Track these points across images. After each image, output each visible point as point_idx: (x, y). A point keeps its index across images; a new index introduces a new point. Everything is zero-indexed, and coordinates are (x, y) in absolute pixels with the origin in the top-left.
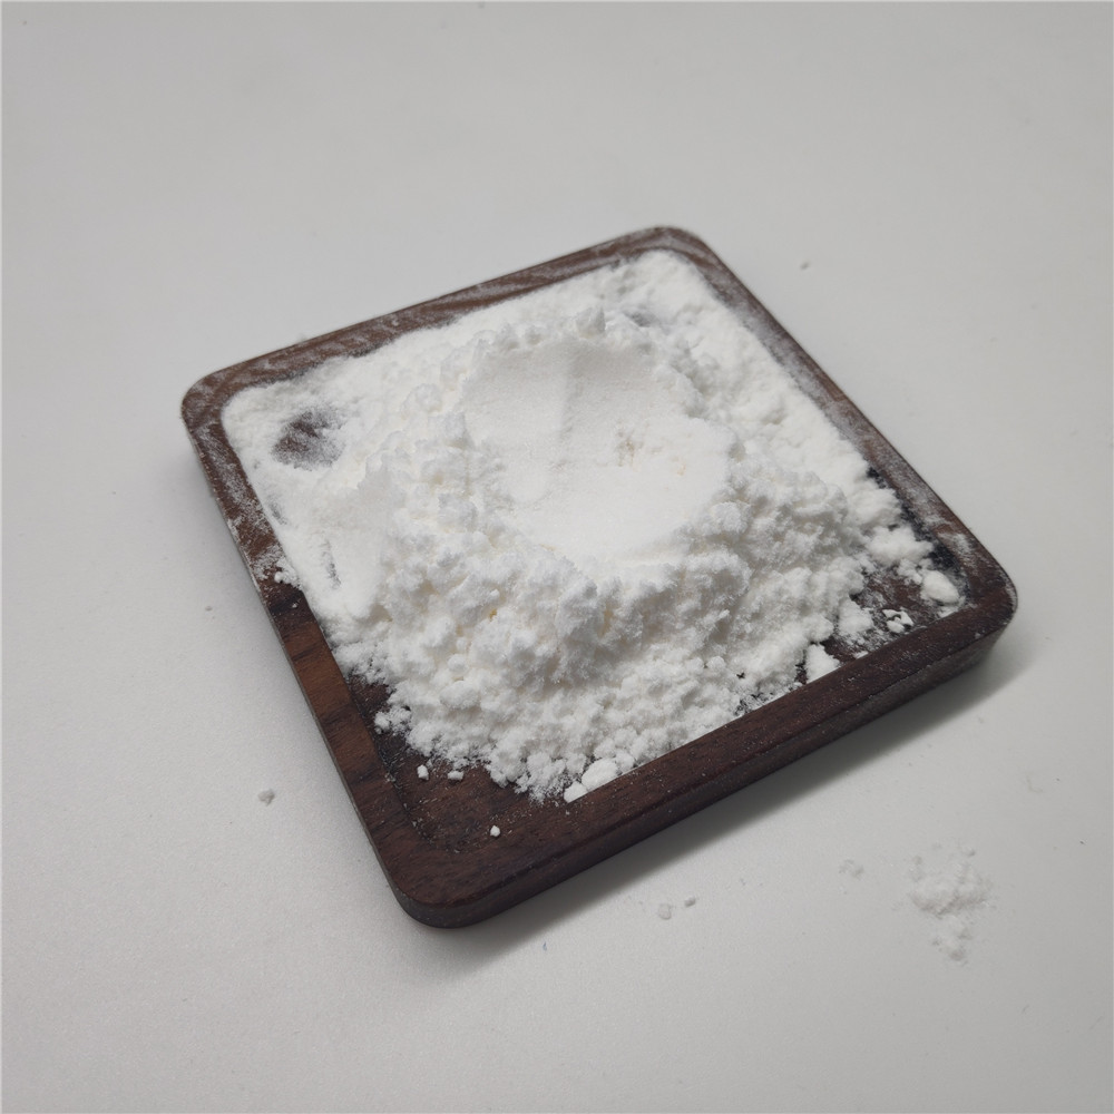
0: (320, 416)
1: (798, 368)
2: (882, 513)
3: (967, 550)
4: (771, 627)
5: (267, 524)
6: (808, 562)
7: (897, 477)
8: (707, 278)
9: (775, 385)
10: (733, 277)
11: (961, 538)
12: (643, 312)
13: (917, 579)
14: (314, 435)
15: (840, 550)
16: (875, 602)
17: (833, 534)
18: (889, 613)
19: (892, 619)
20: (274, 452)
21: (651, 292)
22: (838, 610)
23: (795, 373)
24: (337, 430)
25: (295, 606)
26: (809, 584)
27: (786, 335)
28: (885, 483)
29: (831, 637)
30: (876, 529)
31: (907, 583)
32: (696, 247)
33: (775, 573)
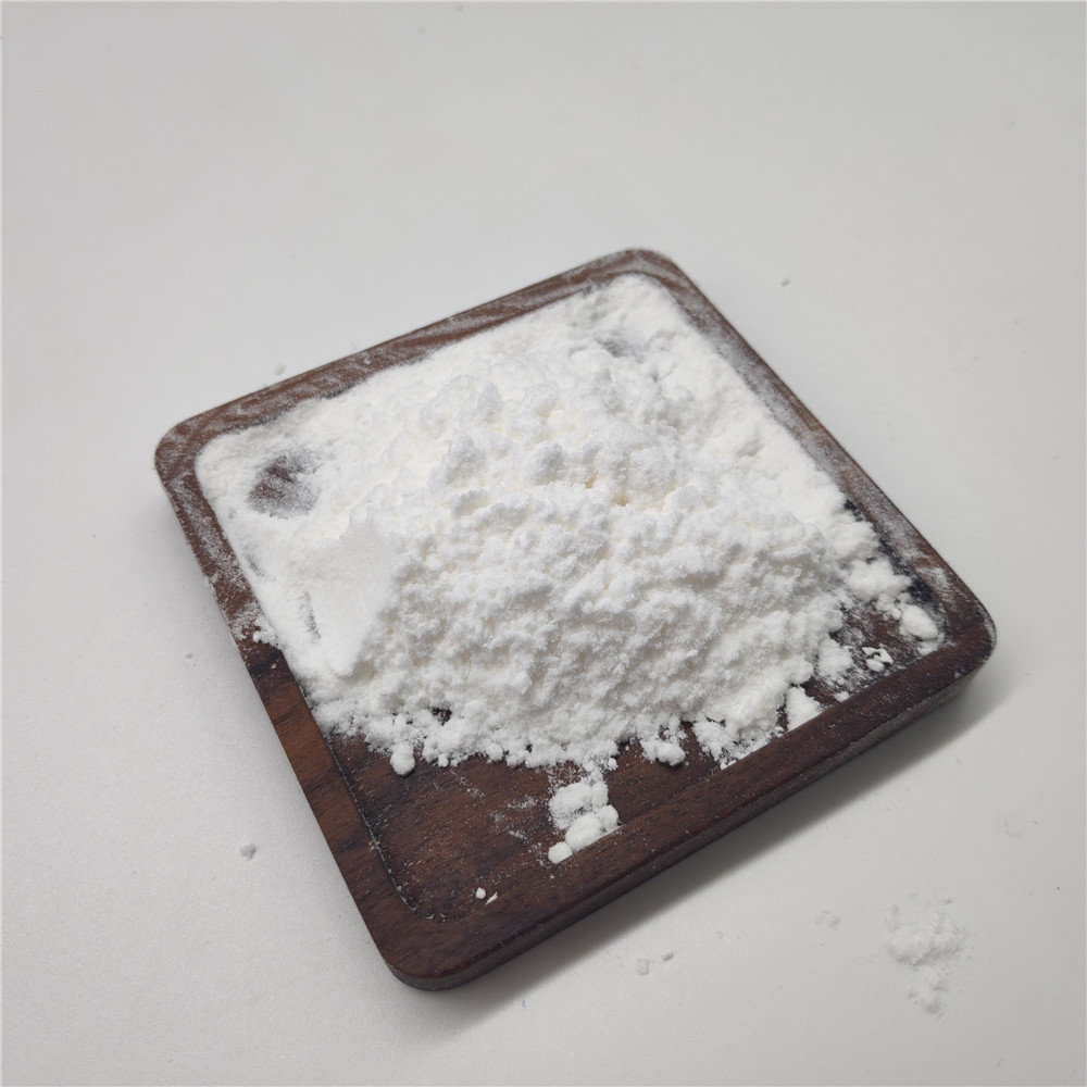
0: (295, 460)
1: (773, 396)
2: (860, 547)
3: (946, 584)
4: (751, 673)
5: (244, 580)
6: (786, 605)
7: (875, 510)
8: (680, 302)
9: (750, 415)
10: (706, 301)
11: (939, 573)
12: (616, 338)
13: (896, 614)
14: (290, 480)
15: (819, 589)
16: (854, 639)
17: (811, 574)
18: (869, 651)
19: (871, 657)
20: (249, 500)
21: (623, 318)
22: (818, 651)
23: (770, 402)
24: (311, 474)
25: (274, 666)
26: (789, 627)
27: (760, 362)
28: (862, 516)
29: (812, 679)
30: (853, 563)
31: (886, 618)
32: (668, 270)
33: (754, 618)
